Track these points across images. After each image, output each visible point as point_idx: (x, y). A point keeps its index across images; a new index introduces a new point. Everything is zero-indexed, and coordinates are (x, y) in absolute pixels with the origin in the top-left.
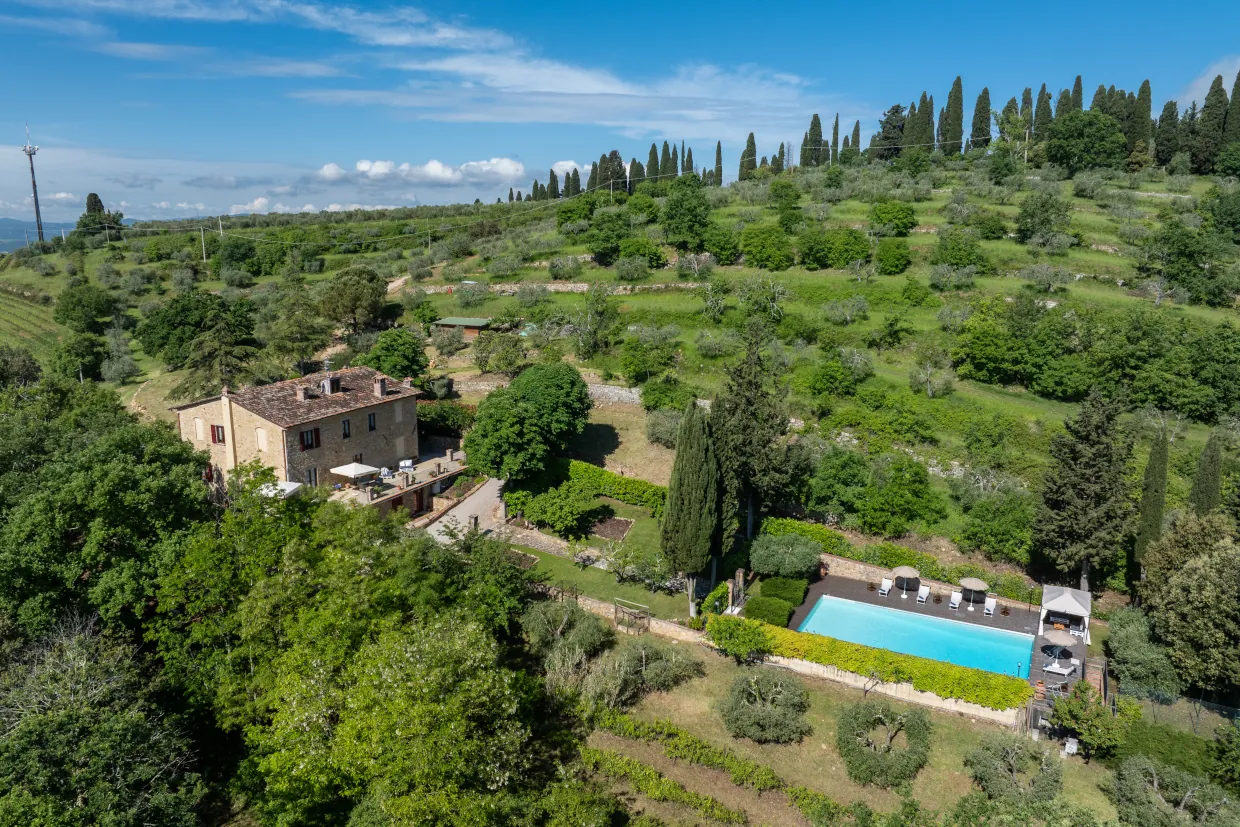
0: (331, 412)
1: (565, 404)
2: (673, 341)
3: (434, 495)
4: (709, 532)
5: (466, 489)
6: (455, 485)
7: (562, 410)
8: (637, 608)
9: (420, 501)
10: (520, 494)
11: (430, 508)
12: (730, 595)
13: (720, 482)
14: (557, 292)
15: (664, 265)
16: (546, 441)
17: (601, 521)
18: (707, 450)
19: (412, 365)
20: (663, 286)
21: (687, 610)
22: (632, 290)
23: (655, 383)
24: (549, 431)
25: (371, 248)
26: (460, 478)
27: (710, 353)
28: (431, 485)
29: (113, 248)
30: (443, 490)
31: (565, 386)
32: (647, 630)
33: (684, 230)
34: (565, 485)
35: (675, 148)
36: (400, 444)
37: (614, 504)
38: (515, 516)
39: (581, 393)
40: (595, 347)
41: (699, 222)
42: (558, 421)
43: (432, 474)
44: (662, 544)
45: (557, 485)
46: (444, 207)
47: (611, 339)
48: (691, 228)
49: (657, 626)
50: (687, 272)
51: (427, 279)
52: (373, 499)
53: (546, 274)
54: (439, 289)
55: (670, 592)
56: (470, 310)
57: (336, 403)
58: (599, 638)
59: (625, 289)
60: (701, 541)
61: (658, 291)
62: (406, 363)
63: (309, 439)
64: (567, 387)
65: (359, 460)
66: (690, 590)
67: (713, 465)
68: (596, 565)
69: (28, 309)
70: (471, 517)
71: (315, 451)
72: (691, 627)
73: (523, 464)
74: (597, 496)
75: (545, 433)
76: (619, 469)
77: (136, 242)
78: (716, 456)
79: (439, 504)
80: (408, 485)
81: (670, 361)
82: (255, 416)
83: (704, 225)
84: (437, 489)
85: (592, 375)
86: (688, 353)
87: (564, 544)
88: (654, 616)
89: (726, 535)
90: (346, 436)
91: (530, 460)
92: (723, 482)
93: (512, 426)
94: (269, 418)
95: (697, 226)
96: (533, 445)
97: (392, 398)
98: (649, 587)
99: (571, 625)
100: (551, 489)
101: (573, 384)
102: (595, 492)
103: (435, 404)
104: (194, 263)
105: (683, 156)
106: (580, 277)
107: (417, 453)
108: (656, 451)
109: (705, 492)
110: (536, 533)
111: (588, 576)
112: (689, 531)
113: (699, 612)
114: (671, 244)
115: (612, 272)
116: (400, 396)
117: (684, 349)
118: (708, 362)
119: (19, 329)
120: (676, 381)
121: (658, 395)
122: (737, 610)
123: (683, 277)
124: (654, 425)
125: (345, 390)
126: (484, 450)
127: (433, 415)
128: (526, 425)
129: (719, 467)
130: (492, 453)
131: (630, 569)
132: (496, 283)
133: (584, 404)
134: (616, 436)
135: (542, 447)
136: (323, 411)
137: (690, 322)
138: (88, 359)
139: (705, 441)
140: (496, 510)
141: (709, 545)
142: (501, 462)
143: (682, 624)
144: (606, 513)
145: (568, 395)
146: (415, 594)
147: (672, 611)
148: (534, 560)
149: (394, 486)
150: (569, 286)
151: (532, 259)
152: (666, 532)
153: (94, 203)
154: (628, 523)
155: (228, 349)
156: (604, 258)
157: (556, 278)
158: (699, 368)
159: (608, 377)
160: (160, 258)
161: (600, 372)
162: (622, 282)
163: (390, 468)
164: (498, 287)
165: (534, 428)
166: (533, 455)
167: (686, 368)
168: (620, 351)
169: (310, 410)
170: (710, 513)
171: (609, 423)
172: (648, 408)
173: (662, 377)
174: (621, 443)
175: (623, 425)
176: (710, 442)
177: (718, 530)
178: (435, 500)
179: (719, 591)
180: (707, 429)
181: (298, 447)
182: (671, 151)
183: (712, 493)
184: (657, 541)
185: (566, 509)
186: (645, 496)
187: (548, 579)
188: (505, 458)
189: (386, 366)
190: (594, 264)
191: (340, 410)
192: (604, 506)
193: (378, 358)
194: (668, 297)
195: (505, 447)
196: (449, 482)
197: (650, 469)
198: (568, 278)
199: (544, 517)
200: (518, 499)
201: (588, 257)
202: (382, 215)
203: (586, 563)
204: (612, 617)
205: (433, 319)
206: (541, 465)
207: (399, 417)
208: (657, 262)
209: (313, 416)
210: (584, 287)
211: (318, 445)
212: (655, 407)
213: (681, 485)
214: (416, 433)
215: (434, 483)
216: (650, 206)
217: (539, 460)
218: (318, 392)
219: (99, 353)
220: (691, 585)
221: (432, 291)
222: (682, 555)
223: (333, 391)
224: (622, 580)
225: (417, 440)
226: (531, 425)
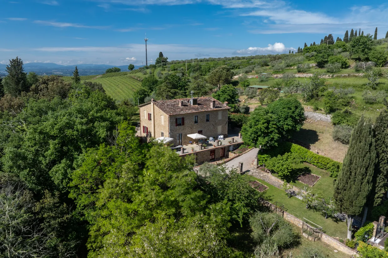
0: (190, 112)
1: (291, 116)
2: (350, 95)
3: (230, 151)
4: (365, 194)
5: (244, 150)
6: (240, 148)
7: (290, 119)
8: (316, 227)
9: (224, 153)
10: (265, 156)
11: (227, 157)
12: (375, 231)
13: (377, 166)
14: (299, 77)
15: (348, 67)
16: (280, 133)
17: (303, 175)
18: (371, 145)
19: (232, 99)
20: (347, 75)
21: (345, 234)
22: (332, 76)
23: (340, 113)
24: (283, 129)
25: (238, 68)
26: (242, 146)
27: (370, 101)
28: (229, 146)
29: (163, 67)
30: (234, 150)
31: (292, 108)
32: (319, 239)
33: (359, 52)
34: (286, 154)
35: (356, 31)
36: (219, 129)
37: (311, 167)
38: (261, 166)
39: (300, 112)
40: (312, 97)
41: (368, 48)
42: (287, 124)
43: (230, 142)
44: (334, 195)
45: (282, 154)
46: (265, 55)
47: (320, 93)
48: (363, 51)
49: (326, 238)
50: (359, 69)
51: (250, 73)
52: (201, 149)
53: (296, 70)
54: (253, 76)
55: (337, 220)
56: (263, 83)
57: (194, 108)
58: (289, 240)
59: (329, 76)
60: (361, 198)
61: (345, 77)
62: (229, 98)
63: (180, 121)
64: (293, 109)
65: (200, 132)
66: (349, 224)
67: (374, 155)
68: (297, 197)
69: (137, 83)
70: (240, 163)
71: (182, 127)
72: (347, 245)
73: (267, 142)
74: (302, 162)
75: (280, 130)
76: (316, 151)
77: (169, 65)
78: (376, 149)
79: (231, 155)
80: (218, 145)
81: (348, 104)
82: (161, 111)
83: (370, 49)
84: (231, 148)
85: (309, 108)
86: (357, 101)
87: (282, 182)
88: (325, 233)
89: (376, 196)
90: (196, 122)
91: (271, 141)
92: (379, 165)
93: (263, 124)
94: (164, 111)
95: (366, 50)
96: (273, 134)
97: (217, 109)
98: (325, 214)
99: (277, 227)
100: (279, 156)
101: (296, 107)
102: (301, 160)
103: (238, 114)
104: (183, 71)
105: (360, 33)
106: (309, 72)
107: (227, 133)
108: (336, 144)
109: (367, 169)
110: (270, 174)
111: (292, 201)
112: (353, 191)
113: (353, 237)
114: (352, 59)
115: (324, 70)
116: (221, 109)
117: (356, 99)
118: (368, 105)
119: (133, 88)
120: (350, 113)
121: (340, 118)
122: (378, 241)
123: (357, 71)
124: (337, 132)
125: (199, 104)
126: (249, 134)
127: (237, 119)
128: (270, 124)
129: (378, 156)
130: (253, 135)
131: (315, 203)
132: (275, 74)
133: (302, 118)
134: (317, 136)
135: (277, 135)
136: (187, 111)
137: (360, 89)
138: (143, 96)
139: (370, 139)
140: (253, 161)
141: (365, 201)
142: (257, 140)
143: (342, 241)
144: (307, 171)
145: (293, 112)
146: (183, 201)
147: (336, 231)
148: (266, 188)
149: (212, 145)
150: (305, 75)
151: (291, 66)
152: (338, 189)
153: (161, 54)
154: (317, 178)
155: (169, 90)
156: (321, 65)
157: (299, 72)
158: (363, 108)
159: (317, 109)
160: (174, 70)
161: (313, 107)
162: (328, 73)
163: (214, 138)
164: (275, 76)
165: (274, 126)
166: (273, 138)
167: (356, 108)
168: (323, 99)
169: (182, 110)
170: (368, 182)
171: (314, 130)
172: (334, 124)
173: (344, 110)
174: (319, 139)
175: (321, 131)
176: (373, 140)
177: (372, 193)
178: (230, 153)
179: (368, 227)
180: (372, 133)
181: (175, 124)
182: (354, 33)
183: (371, 171)
184: (332, 191)
185: (285, 166)
186: (328, 165)
187: (271, 200)
188: (259, 138)
189: (222, 98)
190: (316, 67)
191: (194, 111)
192: (306, 168)
193: (219, 95)
194: (349, 79)
195: (259, 133)
196: (237, 146)
197: (332, 153)
198: (304, 72)
199: (273, 168)
200: (264, 158)
201: (314, 65)
202: (244, 58)
203: (292, 195)
204: (301, 227)
205: (248, 86)
206: (276, 144)
207: (220, 117)
208: (345, 66)
209: (182, 112)
210: (311, 75)
211: (183, 124)
212: (338, 124)
213: (351, 163)
214: (227, 125)
215: (230, 146)
216: (344, 46)
217: (275, 141)
218: (188, 104)
219: (146, 94)
220: (350, 221)
221: (251, 77)
222: (346, 204)
223: (194, 104)
224: (310, 207)
225: (227, 128)
226: (273, 124)
